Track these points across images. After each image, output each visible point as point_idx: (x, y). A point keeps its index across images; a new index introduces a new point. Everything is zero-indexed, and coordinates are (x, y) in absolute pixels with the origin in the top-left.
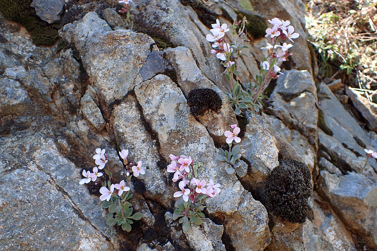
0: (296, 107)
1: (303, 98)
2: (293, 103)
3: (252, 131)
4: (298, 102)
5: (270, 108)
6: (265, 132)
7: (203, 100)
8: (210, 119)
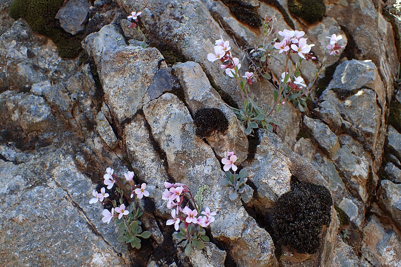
0: (351, 107)
1: (360, 96)
2: (348, 102)
3: (263, 152)
4: (353, 102)
5: (317, 109)
6: (278, 153)
7: (208, 121)
8: (216, 140)
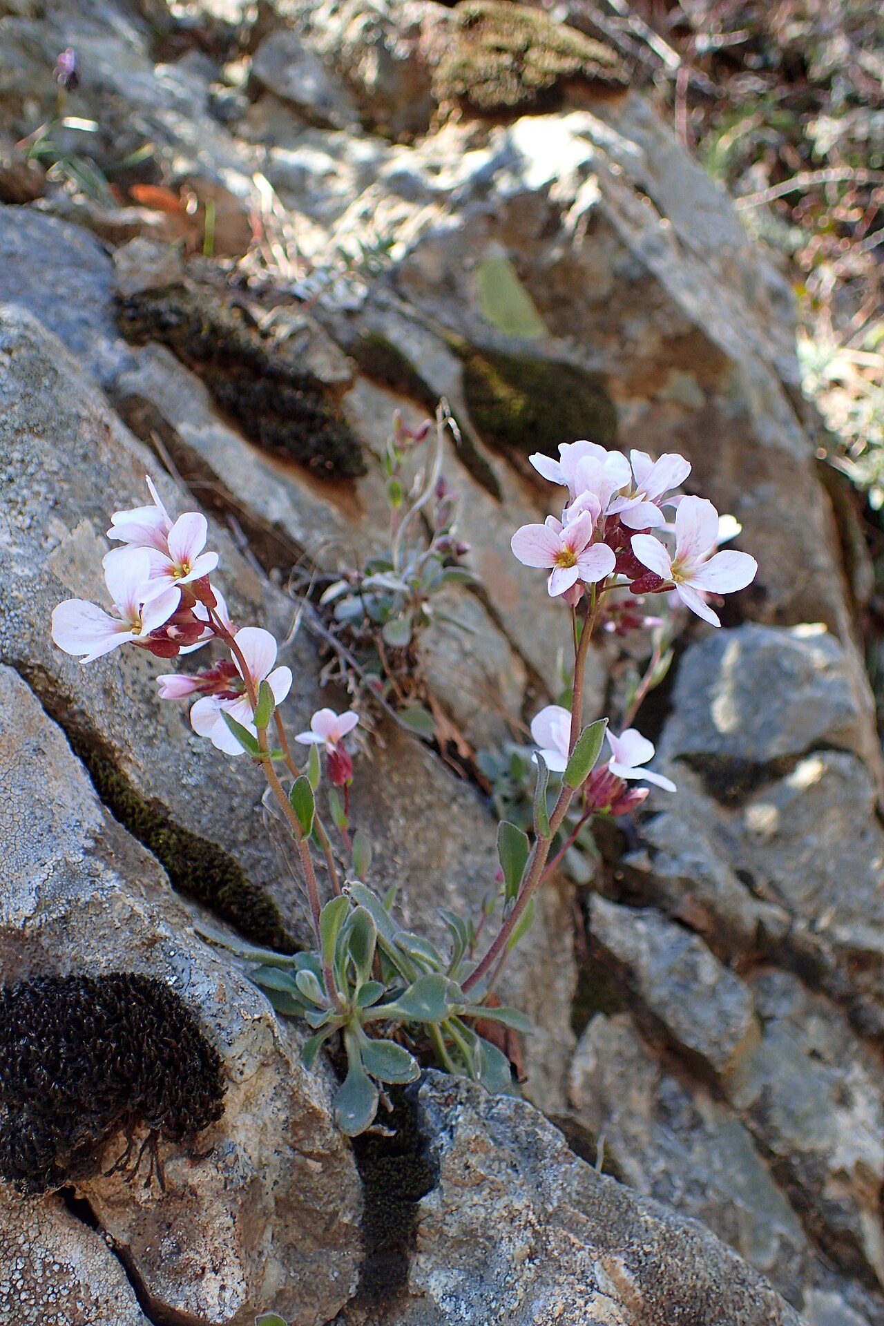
0: (776, 836)
1: (812, 789)
2: (761, 816)
3: (458, 1243)
4: (785, 812)
5: (638, 860)
6: (555, 1236)
7: (77, 1074)
8: (143, 1195)
